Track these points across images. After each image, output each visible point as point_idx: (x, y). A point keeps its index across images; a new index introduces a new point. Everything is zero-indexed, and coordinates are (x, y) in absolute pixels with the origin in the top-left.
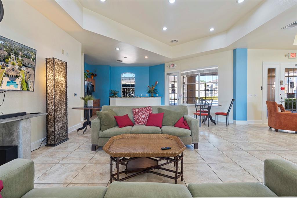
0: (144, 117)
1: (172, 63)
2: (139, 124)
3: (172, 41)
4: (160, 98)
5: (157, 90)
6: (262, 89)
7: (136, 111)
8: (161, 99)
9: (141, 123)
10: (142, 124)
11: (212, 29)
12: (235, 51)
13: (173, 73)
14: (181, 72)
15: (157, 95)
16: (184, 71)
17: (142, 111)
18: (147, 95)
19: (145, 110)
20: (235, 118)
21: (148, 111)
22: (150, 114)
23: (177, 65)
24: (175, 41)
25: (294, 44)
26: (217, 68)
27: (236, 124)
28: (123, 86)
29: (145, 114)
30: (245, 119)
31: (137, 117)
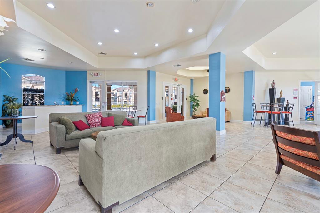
0: (98, 121)
1: (97, 72)
2: (94, 127)
3: (101, 53)
4: (81, 106)
5: (77, 97)
6: (163, 99)
7: (90, 116)
8: (83, 107)
9: (96, 125)
10: (97, 127)
11: (136, 54)
12: (149, 72)
13: (97, 82)
14: (106, 81)
15: (78, 103)
16: (109, 81)
17: (96, 116)
18: (63, 103)
19: (97, 115)
20: (149, 119)
21: (100, 115)
22: (102, 118)
23: (102, 74)
24: (104, 54)
25: (177, 74)
26: (137, 82)
27: (150, 123)
28: (25, 90)
29: (98, 118)
30: (155, 119)
31: (91, 121)
